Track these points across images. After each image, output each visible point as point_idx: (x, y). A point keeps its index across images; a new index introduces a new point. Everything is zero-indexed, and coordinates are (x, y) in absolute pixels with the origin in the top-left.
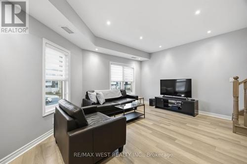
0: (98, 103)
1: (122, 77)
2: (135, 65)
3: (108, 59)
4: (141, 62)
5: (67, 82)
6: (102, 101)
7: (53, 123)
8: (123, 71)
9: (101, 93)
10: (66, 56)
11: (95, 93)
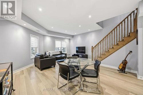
0: (50, 56)
1: (60, 46)
2: (67, 41)
3: (54, 39)
4: (70, 39)
5: (38, 48)
6: (51, 55)
7: (34, 61)
8: (61, 43)
9: (51, 52)
10: (37, 38)
11: (48, 52)
